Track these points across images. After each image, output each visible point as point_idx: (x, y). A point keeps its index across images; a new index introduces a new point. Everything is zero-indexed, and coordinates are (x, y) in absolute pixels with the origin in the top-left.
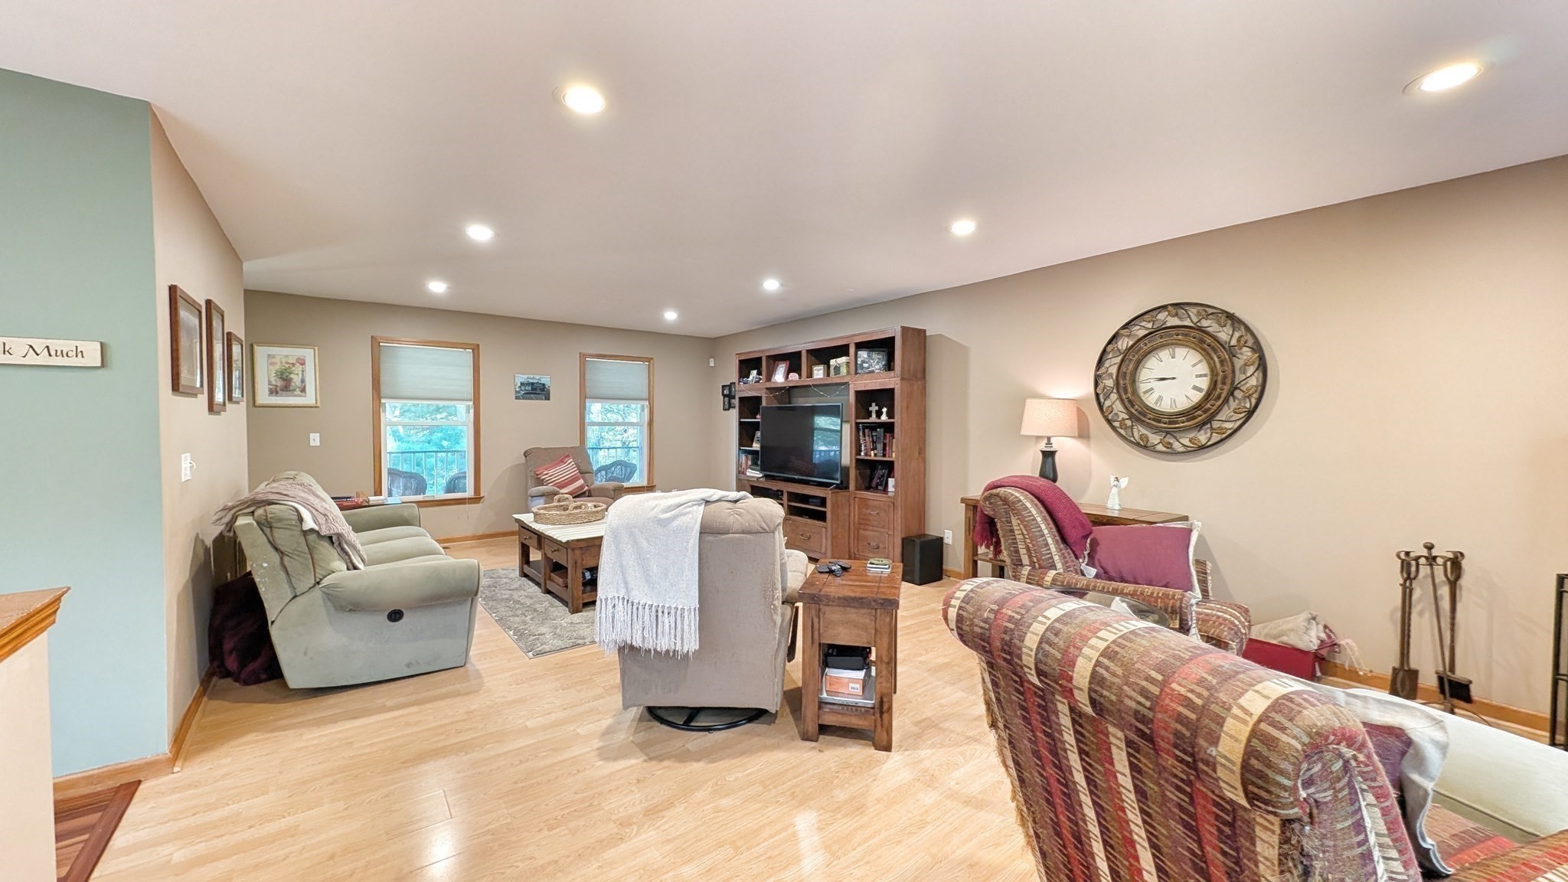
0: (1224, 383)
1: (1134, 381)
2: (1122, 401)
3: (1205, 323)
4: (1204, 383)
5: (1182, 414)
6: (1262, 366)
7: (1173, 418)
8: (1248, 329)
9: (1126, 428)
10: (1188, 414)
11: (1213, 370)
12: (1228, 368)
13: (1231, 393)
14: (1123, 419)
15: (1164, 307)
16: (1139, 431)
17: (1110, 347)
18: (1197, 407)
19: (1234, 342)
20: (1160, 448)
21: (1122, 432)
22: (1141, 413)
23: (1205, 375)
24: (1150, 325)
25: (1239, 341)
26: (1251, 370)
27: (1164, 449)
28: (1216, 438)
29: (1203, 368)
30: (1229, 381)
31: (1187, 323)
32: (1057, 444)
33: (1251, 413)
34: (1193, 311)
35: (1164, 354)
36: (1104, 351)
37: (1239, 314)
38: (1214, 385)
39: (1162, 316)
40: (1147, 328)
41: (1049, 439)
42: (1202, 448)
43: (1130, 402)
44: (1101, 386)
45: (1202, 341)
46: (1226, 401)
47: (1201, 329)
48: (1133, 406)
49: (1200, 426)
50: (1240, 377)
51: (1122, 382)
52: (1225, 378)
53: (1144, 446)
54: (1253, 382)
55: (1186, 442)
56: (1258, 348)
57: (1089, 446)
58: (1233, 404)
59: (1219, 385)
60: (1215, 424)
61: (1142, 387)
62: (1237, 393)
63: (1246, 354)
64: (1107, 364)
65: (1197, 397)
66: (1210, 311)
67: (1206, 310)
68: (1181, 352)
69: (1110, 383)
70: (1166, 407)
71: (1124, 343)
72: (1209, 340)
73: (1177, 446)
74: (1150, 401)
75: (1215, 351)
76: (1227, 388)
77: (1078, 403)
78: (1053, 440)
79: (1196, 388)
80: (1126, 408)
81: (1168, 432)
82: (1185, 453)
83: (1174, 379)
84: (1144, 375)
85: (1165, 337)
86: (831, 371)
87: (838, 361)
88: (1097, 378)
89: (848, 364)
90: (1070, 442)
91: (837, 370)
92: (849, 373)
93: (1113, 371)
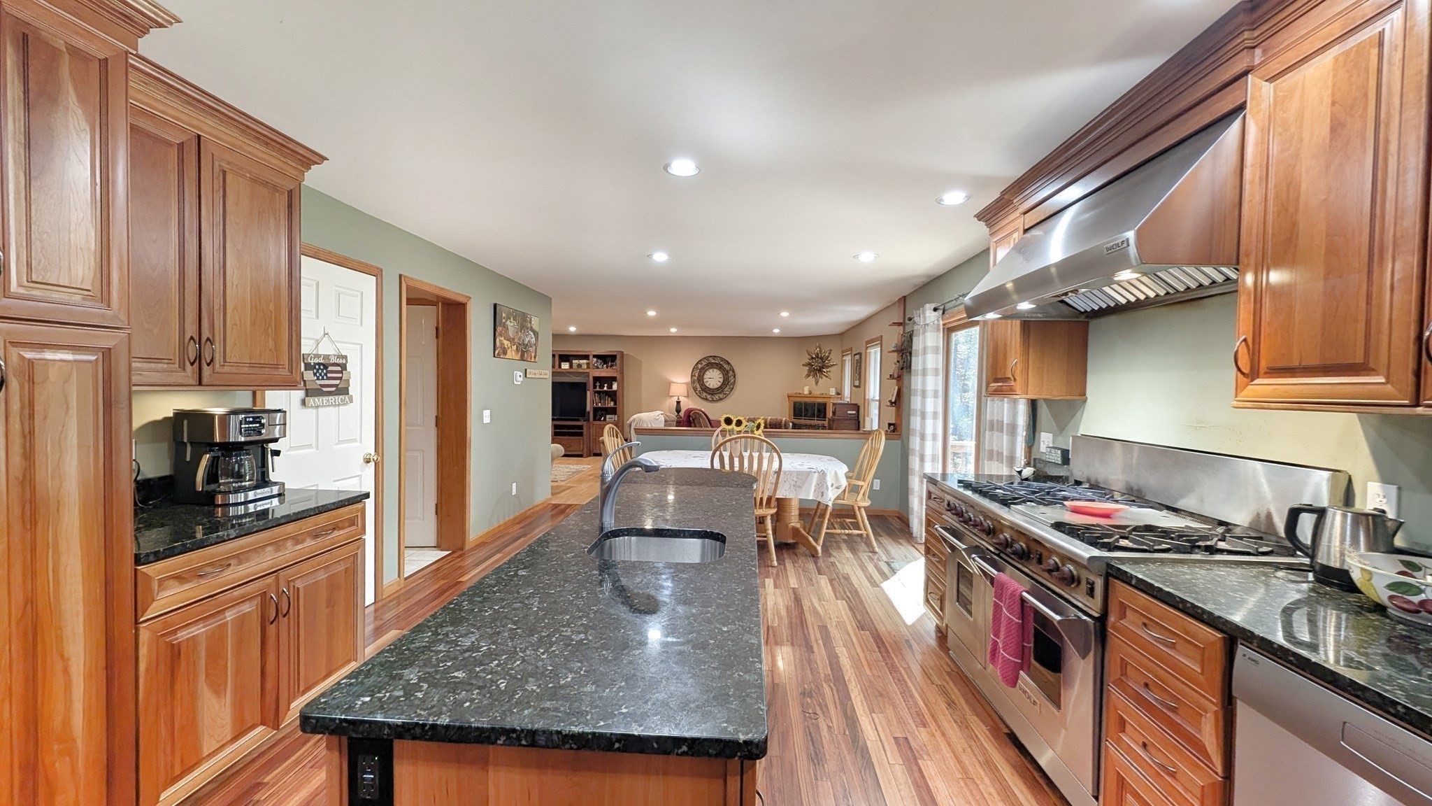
1: (703, 379)
2: (699, 384)
3: (721, 363)
4: (721, 380)
6: (735, 376)
7: (714, 390)
8: (731, 366)
9: (701, 393)
10: (717, 389)
11: (723, 376)
12: (727, 377)
14: (700, 391)
15: (711, 357)
16: (704, 394)
17: (696, 367)
18: (720, 387)
19: (728, 369)
20: (711, 399)
21: (699, 394)
22: (705, 389)
23: (721, 378)
24: (707, 362)
25: (730, 369)
26: (732, 377)
28: (724, 396)
29: (721, 376)
30: (727, 380)
31: (717, 362)
32: (682, 399)
33: (732, 389)
34: (718, 359)
35: (711, 370)
36: (694, 368)
37: (729, 361)
39: (710, 359)
41: (678, 396)
42: (721, 399)
43: (702, 385)
44: (693, 379)
46: (726, 386)
47: (720, 365)
49: (720, 393)
50: (730, 379)
51: (699, 379)
53: (706, 399)
54: (733, 380)
55: (717, 397)
56: (733, 372)
57: (689, 397)
58: (728, 386)
59: (725, 381)
60: (724, 392)
61: (705, 380)
62: (729, 384)
63: (731, 373)
64: (694, 372)
65: (720, 384)
67: (722, 359)
68: (715, 370)
69: (696, 378)
70: (711, 387)
71: (700, 366)
72: (722, 368)
73: (715, 398)
74: (707, 384)
75: (724, 371)
76: (727, 382)
77: (687, 383)
78: (680, 396)
79: (719, 381)
80: (701, 387)
81: (712, 394)
82: (717, 401)
83: (713, 378)
84: (705, 376)
85: (711, 365)
86: (575, 366)
87: (581, 361)
88: (692, 376)
89: (588, 364)
90: (685, 399)
91: (579, 366)
92: (588, 368)
93: (697, 375)
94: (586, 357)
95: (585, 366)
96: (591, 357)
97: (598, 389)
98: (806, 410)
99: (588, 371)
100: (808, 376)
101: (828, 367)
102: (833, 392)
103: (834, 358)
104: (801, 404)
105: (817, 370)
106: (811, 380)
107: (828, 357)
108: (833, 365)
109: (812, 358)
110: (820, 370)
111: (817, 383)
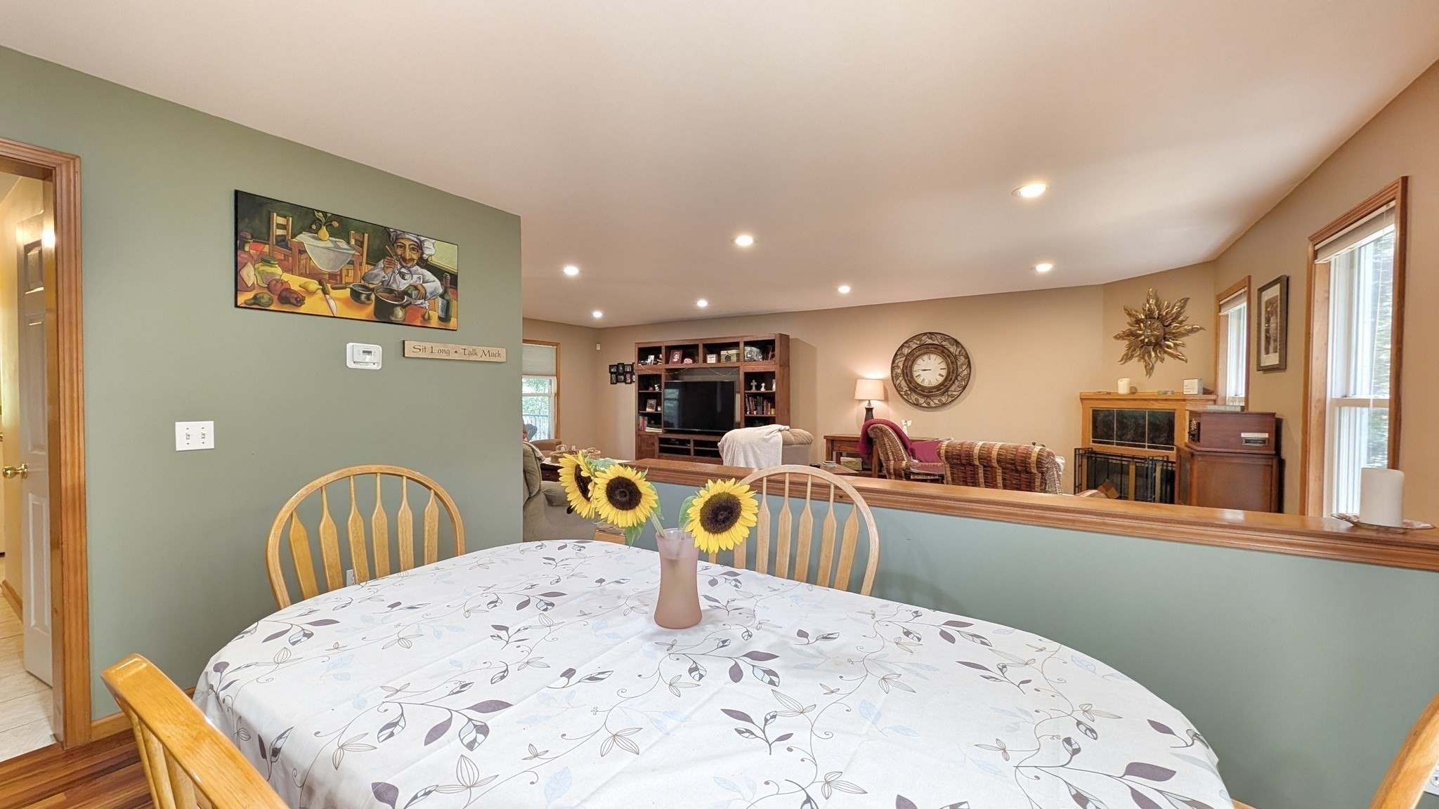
0: (953, 373)
1: (911, 372)
2: (906, 381)
3: (944, 343)
4: (944, 373)
5: (934, 388)
6: (969, 365)
7: (931, 390)
8: (963, 347)
9: (907, 395)
10: (938, 388)
11: (948, 366)
12: (955, 366)
13: (956, 378)
14: (906, 391)
15: (925, 334)
16: (914, 397)
17: (899, 353)
18: (942, 384)
19: (957, 353)
20: (925, 405)
21: (905, 397)
22: (915, 388)
23: (944, 369)
24: (918, 342)
25: (959, 353)
26: (964, 367)
27: (926, 405)
28: (950, 399)
29: (944, 365)
30: (955, 372)
31: (936, 342)
32: (875, 404)
33: (965, 387)
34: (939, 337)
35: (926, 357)
36: (896, 355)
37: (959, 340)
38: (949, 373)
39: (924, 338)
40: (917, 344)
41: (869, 401)
42: (944, 404)
43: (909, 381)
44: (894, 373)
45: (943, 352)
46: (954, 382)
47: (942, 346)
48: (911, 383)
49: (943, 394)
50: (960, 370)
51: (905, 371)
52: (953, 370)
53: (917, 405)
54: (965, 372)
55: (937, 402)
56: (967, 357)
57: (888, 405)
58: (957, 383)
59: (951, 374)
60: (950, 393)
61: (915, 374)
62: (959, 378)
63: (962, 359)
64: (896, 362)
65: (941, 379)
66: (947, 337)
67: (946, 337)
68: (933, 357)
69: (899, 371)
70: (926, 384)
71: (906, 351)
72: (946, 351)
73: (932, 404)
74: (919, 381)
75: (949, 358)
76: (954, 375)
77: (884, 381)
78: (872, 402)
79: (940, 375)
80: (907, 384)
81: (928, 397)
82: (937, 407)
83: (930, 370)
84: (916, 367)
85: (926, 349)
86: (723, 359)
87: (730, 352)
88: (893, 368)
89: (738, 355)
90: (880, 403)
91: (728, 358)
92: (738, 360)
93: (901, 365)
94: (735, 345)
95: (734, 359)
96: (742, 345)
97: (754, 390)
98: (1122, 426)
99: (737, 365)
100: (1127, 357)
101: (1176, 336)
102: (1192, 387)
103: (1194, 315)
104: (1109, 413)
105: (1149, 344)
106: (1136, 365)
107: (1179, 314)
108: (1193, 331)
109: (1138, 321)
110: (1158, 345)
111: (1149, 370)
